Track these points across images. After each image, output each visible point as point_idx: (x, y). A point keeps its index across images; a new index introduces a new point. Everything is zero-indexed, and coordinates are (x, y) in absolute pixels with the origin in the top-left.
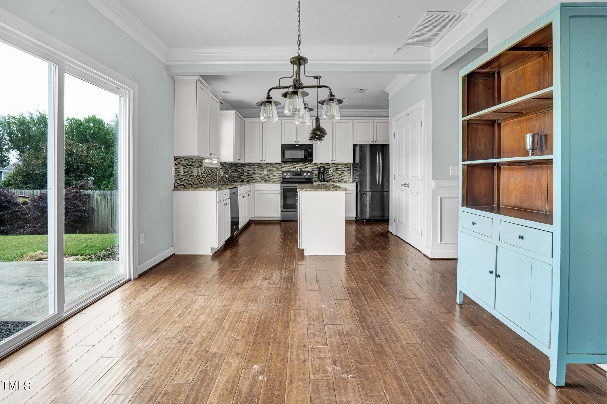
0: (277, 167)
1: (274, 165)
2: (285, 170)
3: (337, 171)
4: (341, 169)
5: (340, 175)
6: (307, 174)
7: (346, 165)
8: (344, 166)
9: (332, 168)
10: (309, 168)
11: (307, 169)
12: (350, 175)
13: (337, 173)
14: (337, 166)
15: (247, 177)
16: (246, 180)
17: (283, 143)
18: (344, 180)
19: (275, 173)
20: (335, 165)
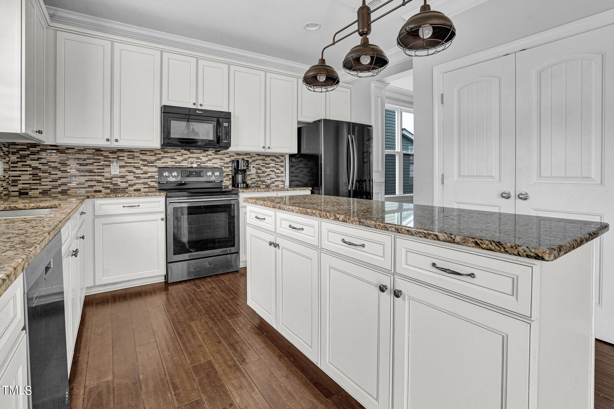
0: (144, 157)
1: (136, 154)
2: (163, 165)
3: (264, 169)
4: (271, 165)
5: (268, 175)
6: (213, 173)
7: (278, 158)
8: (275, 159)
9: (257, 162)
10: (213, 161)
11: (209, 164)
12: (284, 174)
13: (264, 172)
14: (263, 160)
15: (59, 182)
16: (59, 189)
17: (166, 103)
18: (276, 183)
19: (138, 171)
20: (261, 158)
